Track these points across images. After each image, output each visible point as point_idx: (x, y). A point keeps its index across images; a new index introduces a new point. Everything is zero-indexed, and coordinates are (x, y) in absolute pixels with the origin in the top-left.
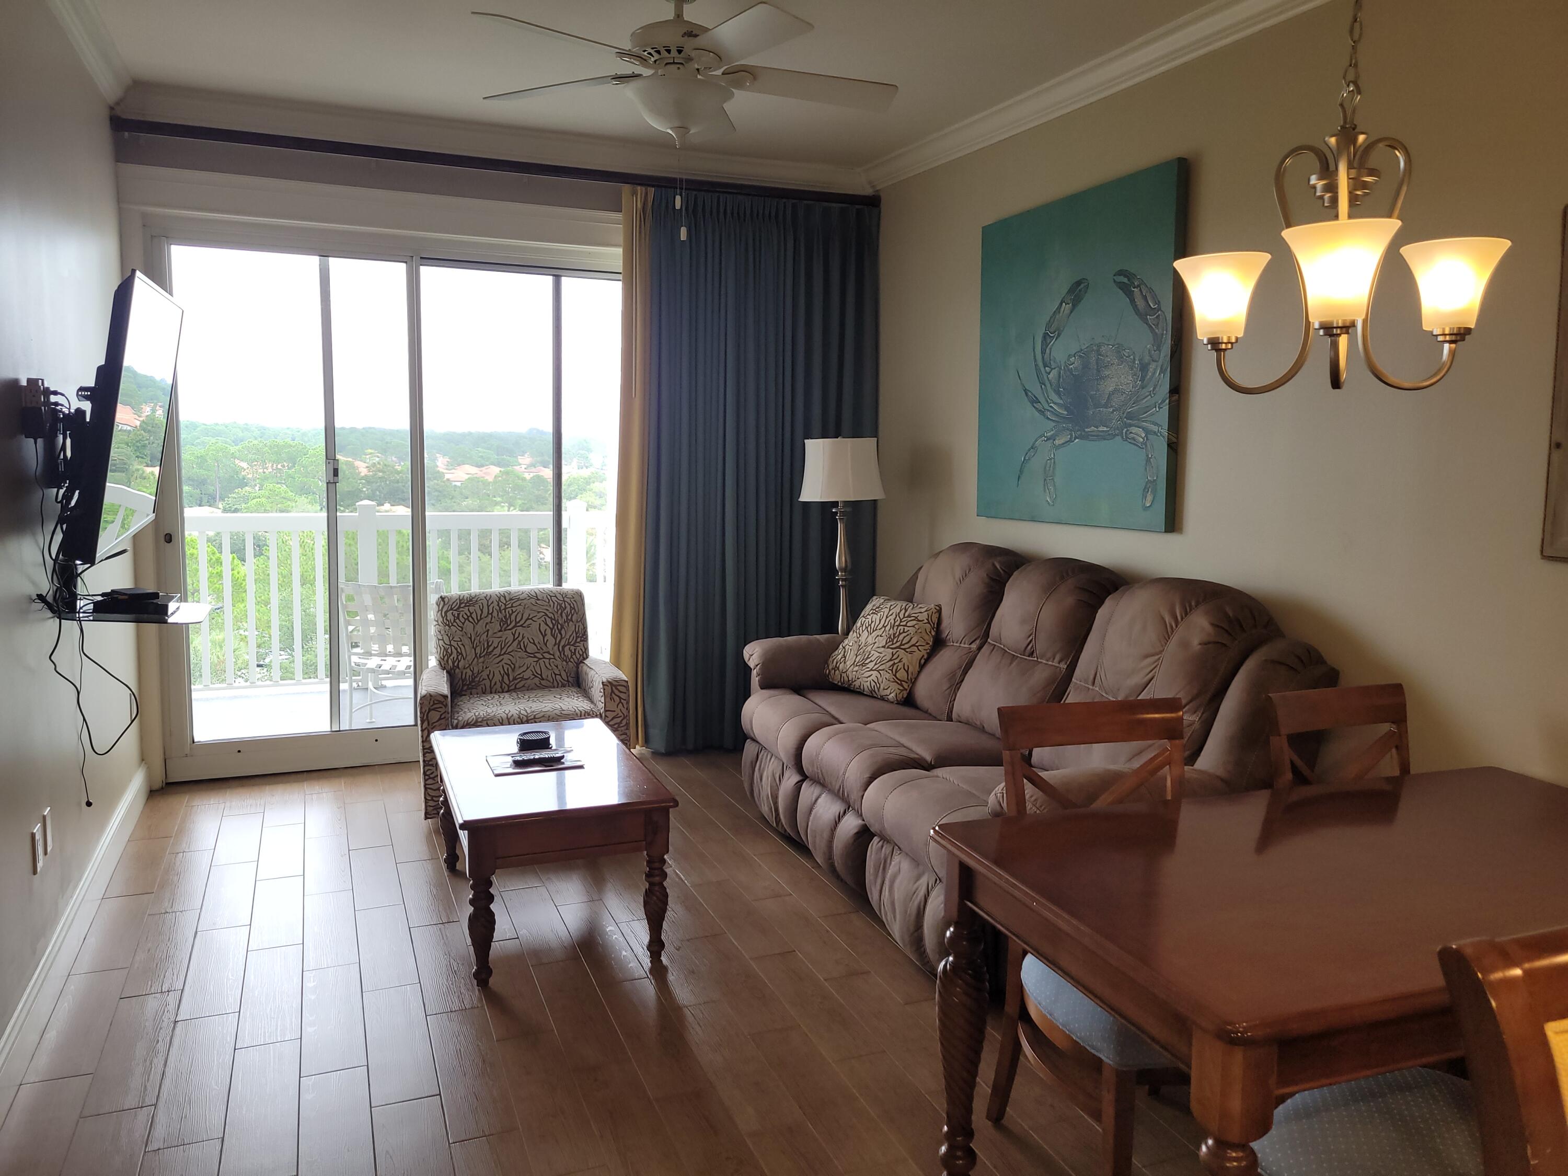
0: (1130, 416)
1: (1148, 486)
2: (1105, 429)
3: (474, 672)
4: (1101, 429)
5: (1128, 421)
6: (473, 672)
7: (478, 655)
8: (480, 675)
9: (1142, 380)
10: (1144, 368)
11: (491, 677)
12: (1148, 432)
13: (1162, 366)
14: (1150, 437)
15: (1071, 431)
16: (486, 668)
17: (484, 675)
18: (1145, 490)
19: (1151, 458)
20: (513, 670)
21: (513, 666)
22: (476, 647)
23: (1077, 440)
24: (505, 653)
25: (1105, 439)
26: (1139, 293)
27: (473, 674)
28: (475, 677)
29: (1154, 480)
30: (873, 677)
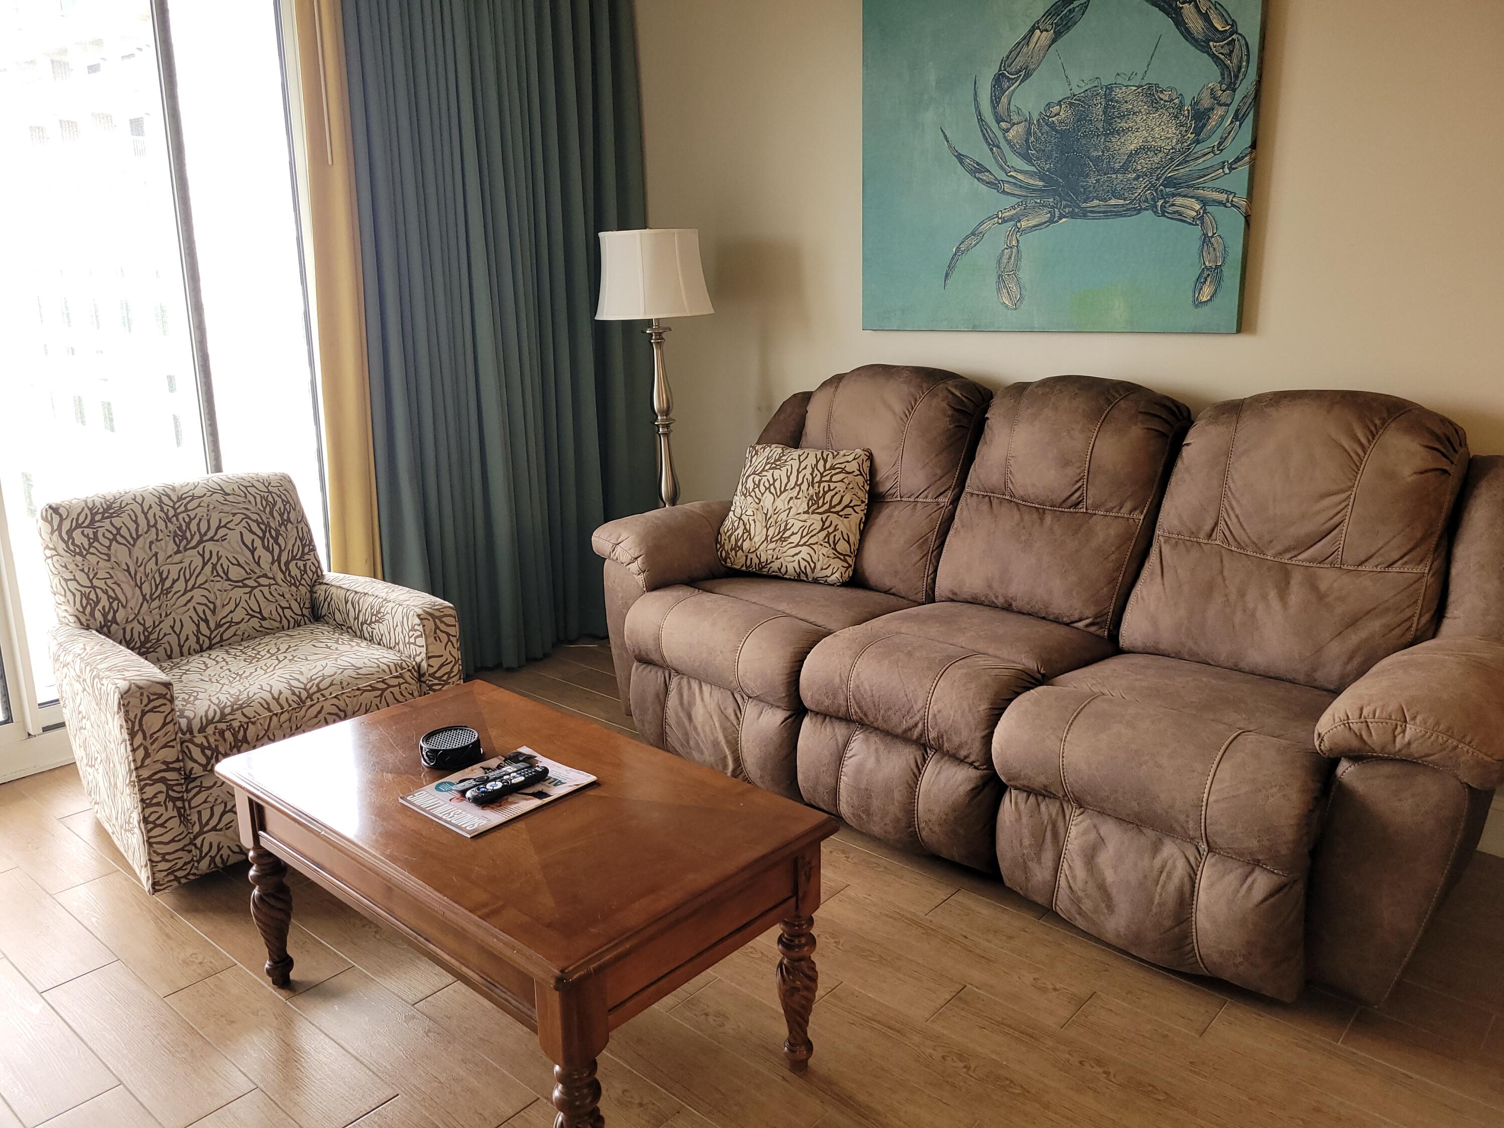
0: (1169, 182)
1: (1205, 275)
2: (1121, 202)
3: (147, 626)
4: (1113, 202)
5: (1168, 190)
6: (144, 625)
7: (148, 597)
8: (158, 629)
9: (1198, 131)
10: (1201, 116)
11: (177, 629)
12: (1204, 202)
13: (1237, 110)
14: (1209, 209)
15: (1053, 207)
16: (167, 615)
17: (165, 627)
18: (1200, 281)
19: (1212, 237)
20: (214, 612)
21: (211, 606)
22: (142, 584)
23: (1064, 220)
24: (193, 588)
25: (1121, 216)
26: (1193, 10)
27: (145, 629)
28: (150, 633)
29: (1217, 267)
30: (804, 555)
